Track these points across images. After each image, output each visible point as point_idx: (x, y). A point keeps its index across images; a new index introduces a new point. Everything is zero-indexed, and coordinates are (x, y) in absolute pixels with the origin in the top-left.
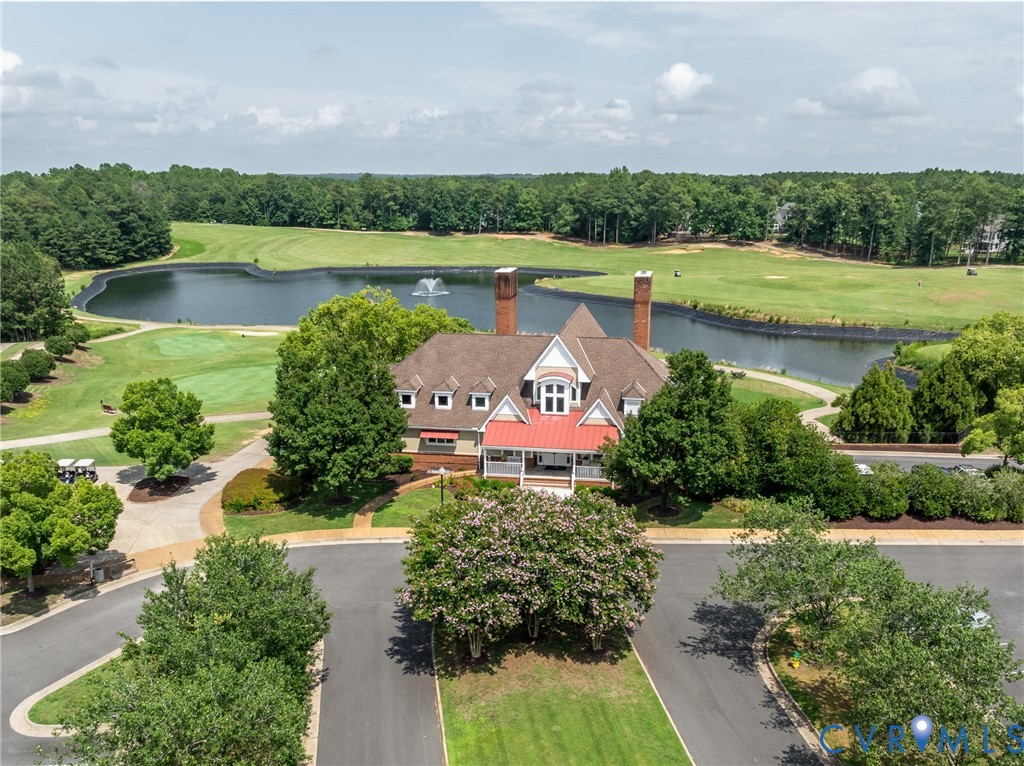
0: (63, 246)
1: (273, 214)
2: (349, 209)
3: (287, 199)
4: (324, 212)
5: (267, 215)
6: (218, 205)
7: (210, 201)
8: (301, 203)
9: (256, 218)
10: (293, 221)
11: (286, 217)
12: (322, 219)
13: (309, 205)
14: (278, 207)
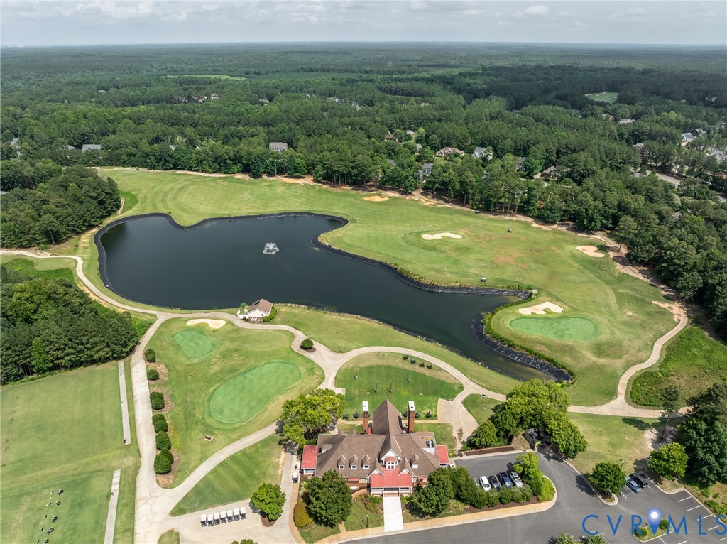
0: (75, 224)
1: (164, 165)
2: (205, 162)
3: (171, 156)
4: (192, 164)
5: (161, 164)
6: (132, 157)
7: (127, 155)
8: (179, 160)
9: (154, 166)
10: (175, 167)
11: (171, 166)
12: (191, 167)
13: (184, 159)
14: (166, 161)
